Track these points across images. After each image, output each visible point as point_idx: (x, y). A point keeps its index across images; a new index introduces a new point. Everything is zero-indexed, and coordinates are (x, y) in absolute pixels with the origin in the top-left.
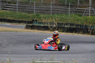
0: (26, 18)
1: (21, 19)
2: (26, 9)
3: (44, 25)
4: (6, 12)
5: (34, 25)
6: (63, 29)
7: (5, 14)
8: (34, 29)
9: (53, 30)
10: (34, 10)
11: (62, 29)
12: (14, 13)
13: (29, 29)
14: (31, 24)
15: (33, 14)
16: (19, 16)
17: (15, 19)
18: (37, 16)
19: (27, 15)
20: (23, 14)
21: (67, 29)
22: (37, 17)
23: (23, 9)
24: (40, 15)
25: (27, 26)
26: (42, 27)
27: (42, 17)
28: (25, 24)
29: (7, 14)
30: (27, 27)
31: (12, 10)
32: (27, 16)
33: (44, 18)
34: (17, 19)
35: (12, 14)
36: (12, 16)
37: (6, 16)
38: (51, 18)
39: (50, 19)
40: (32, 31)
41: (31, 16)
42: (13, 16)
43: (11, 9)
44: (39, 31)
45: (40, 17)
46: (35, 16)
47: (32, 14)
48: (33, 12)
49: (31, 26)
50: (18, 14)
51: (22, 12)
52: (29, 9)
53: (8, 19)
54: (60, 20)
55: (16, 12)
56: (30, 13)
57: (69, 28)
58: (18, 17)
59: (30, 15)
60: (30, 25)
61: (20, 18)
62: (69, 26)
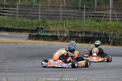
0: (29, 25)
1: (23, 27)
2: (28, 14)
3: (52, 35)
4: (3, 18)
5: (39, 34)
6: (77, 39)
7: (1, 21)
8: (39, 39)
9: (64, 40)
10: (39, 14)
11: (75, 38)
12: (14, 20)
13: (33, 39)
14: (36, 33)
15: (38, 20)
16: (20, 23)
17: (15, 27)
18: (43, 22)
19: (30, 21)
20: (25, 20)
21: (82, 38)
22: (43, 24)
23: (24, 14)
24: (47, 21)
25: (30, 35)
26: (49, 37)
27: (49, 24)
28: (28, 34)
29: (4, 22)
30: (30, 37)
31: (10, 16)
32: (30, 23)
33: (52, 25)
34: (18, 27)
35: (10, 21)
36: (10, 23)
37: (3, 24)
38: (61, 25)
39: (59, 26)
40: (37, 41)
41: (35, 23)
42: (12, 23)
43: (9, 14)
44: (45, 42)
45: (47, 24)
46: (40, 23)
47: (36, 20)
48: (37, 18)
49: (36, 36)
50: (19, 20)
51: (23, 18)
52: (32, 14)
53: (5, 27)
54: (73, 28)
55: (16, 18)
56: (34, 19)
57: (84, 37)
58: (18, 24)
59: (35, 21)
60: (34, 35)
61: (21, 25)
62: (84, 35)
